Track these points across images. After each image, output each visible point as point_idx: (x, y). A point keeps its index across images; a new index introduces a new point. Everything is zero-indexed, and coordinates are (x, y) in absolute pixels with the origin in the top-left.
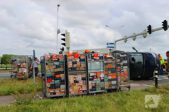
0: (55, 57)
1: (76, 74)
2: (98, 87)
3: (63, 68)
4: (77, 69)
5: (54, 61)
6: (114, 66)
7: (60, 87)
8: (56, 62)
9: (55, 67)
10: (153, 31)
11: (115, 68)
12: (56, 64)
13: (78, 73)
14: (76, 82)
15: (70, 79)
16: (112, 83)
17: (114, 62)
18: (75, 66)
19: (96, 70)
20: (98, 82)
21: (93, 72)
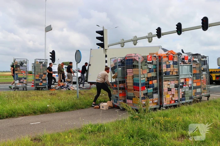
0: (150, 58)
1: (169, 81)
2: (187, 96)
3: (156, 73)
4: (171, 74)
5: (148, 63)
6: (198, 72)
7: (152, 97)
8: (150, 65)
9: (148, 71)
10: (163, 35)
11: (199, 74)
12: (150, 67)
13: (170, 79)
14: (169, 90)
15: (164, 86)
16: (197, 92)
17: (198, 66)
18: (169, 70)
19: (185, 75)
20: (187, 90)
21: (182, 78)
